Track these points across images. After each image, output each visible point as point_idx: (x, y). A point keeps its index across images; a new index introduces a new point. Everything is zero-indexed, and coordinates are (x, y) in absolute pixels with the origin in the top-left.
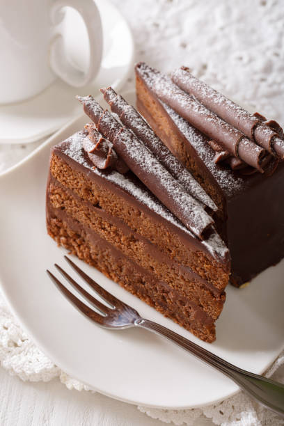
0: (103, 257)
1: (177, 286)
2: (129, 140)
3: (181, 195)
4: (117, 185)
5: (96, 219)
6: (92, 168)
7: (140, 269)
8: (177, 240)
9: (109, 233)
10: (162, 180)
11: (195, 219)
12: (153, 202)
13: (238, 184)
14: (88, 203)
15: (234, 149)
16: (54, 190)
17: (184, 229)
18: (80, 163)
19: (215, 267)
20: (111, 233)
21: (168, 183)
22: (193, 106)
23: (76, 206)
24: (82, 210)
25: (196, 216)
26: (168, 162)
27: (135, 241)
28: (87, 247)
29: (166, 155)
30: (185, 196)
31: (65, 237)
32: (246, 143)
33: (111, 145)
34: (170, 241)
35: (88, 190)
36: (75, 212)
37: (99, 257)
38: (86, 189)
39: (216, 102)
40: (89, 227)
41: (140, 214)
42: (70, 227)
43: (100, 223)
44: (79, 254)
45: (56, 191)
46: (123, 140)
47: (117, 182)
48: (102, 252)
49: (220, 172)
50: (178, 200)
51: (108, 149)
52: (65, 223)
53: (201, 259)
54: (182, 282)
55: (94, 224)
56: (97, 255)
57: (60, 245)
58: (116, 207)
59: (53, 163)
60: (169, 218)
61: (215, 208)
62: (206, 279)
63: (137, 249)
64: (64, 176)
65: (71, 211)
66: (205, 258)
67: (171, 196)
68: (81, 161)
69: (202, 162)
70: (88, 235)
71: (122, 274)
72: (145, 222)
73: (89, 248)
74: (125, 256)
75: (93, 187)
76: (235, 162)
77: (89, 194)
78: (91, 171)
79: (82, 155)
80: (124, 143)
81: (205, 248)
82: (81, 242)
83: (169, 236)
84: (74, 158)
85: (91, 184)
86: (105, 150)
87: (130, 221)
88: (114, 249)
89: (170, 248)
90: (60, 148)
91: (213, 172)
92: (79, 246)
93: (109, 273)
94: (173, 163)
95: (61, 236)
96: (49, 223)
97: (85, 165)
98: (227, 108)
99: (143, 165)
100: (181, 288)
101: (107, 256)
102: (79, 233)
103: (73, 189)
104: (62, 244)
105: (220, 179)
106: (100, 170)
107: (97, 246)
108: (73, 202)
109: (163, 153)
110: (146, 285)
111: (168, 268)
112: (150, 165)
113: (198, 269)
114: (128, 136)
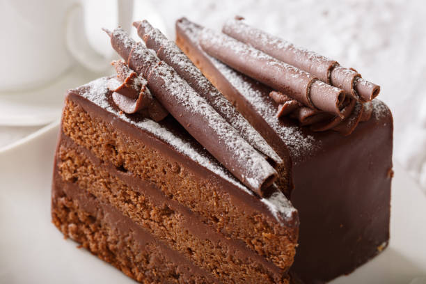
0: (124, 244)
1: (223, 273)
2: (169, 74)
3: (236, 139)
4: (151, 134)
5: (119, 189)
6: (118, 114)
7: (174, 254)
8: (228, 201)
9: (135, 206)
10: (211, 122)
11: (253, 168)
12: (197, 154)
13: (308, 142)
14: (110, 166)
15: (304, 93)
16: (65, 154)
17: (238, 184)
18: (103, 106)
19: (278, 234)
20: (138, 206)
21: (219, 124)
22: (250, 51)
23: (93, 173)
24: (101, 177)
25: (254, 165)
26: (218, 104)
27: (169, 215)
28: (103, 233)
29: (217, 96)
30: (240, 141)
31: (75, 223)
32: (320, 84)
33: (144, 82)
34: (218, 205)
35: (111, 146)
36: (91, 183)
37: (118, 246)
38: (108, 145)
39: (281, 47)
40: (109, 202)
41: (179, 171)
42: (83, 207)
43: (124, 194)
44: (92, 246)
45: (67, 155)
46: (161, 74)
47: (150, 130)
48: (123, 238)
49: (284, 128)
50: (231, 144)
51: (140, 86)
52: (76, 203)
53: (259, 225)
54: (230, 266)
55: (115, 196)
56: (116, 242)
57: (67, 237)
58: (147, 165)
59: (67, 113)
60: (219, 172)
61: (279, 160)
62: (265, 255)
63: (171, 224)
64: (79, 130)
65: (86, 181)
66: (265, 223)
67: (223, 140)
68: (104, 105)
69: (261, 117)
70: (107, 215)
71: (149, 266)
72: (184, 182)
73: (106, 235)
74: (155, 239)
75: (118, 141)
76: (304, 113)
77: (112, 152)
78: (116, 116)
79: (105, 100)
80: (163, 77)
81: (265, 209)
82: (95, 228)
83: (217, 198)
84: (95, 102)
85: (115, 136)
86: (136, 87)
87: (163, 184)
88: (139, 230)
89: (217, 215)
90: (78, 92)
91: (275, 128)
92: (93, 234)
93: (130, 269)
94: (225, 105)
95: (69, 223)
96: (55, 205)
97: (110, 110)
98: (295, 52)
99: (187, 103)
100: (228, 275)
101: (130, 241)
102: (94, 215)
103: (91, 148)
104: (70, 234)
105: (284, 136)
106: (128, 115)
107: (117, 230)
108: (89, 167)
109: (213, 94)
110: (180, 279)
111: (212, 248)
112: (196, 103)
113: (253, 242)
114: (167, 70)
